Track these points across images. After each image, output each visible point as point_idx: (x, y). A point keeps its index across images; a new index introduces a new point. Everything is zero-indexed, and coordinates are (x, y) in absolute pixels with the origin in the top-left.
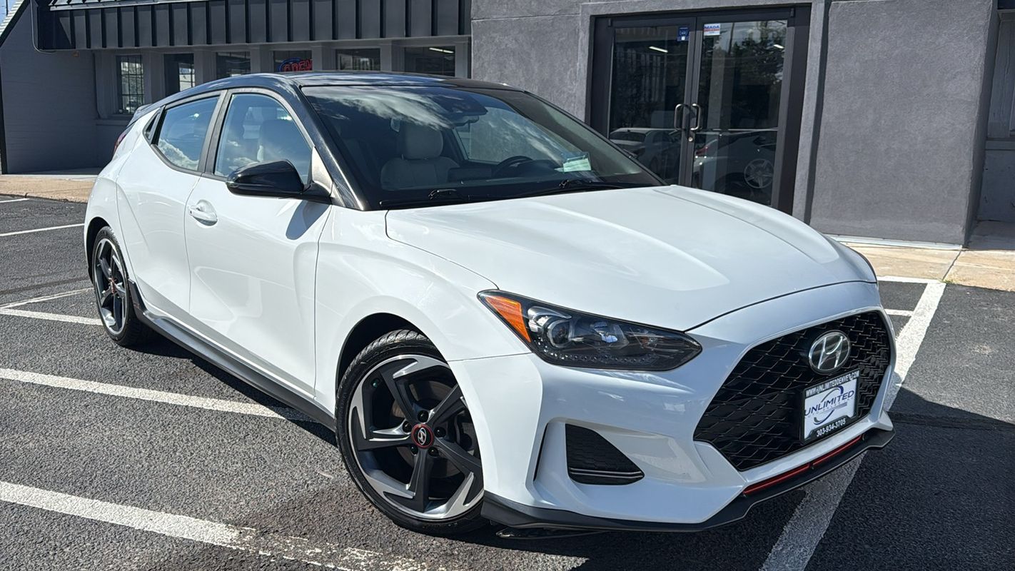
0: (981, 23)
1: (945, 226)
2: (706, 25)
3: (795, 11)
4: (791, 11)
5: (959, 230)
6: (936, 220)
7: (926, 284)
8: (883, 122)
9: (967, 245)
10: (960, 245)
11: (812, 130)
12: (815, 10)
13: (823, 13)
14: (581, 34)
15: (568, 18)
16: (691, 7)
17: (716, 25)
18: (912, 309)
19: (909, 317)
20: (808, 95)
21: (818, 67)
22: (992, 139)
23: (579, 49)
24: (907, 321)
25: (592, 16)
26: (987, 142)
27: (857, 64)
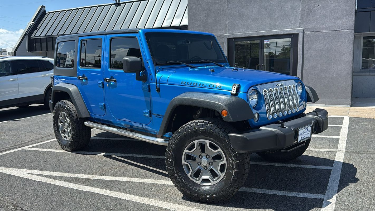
0: (351, 38)
1: (345, 100)
2: (265, 40)
3: (293, 35)
4: (292, 35)
5: (349, 101)
6: (341, 98)
7: (343, 117)
8: (323, 69)
9: (352, 106)
10: (349, 105)
11: (301, 72)
12: (300, 35)
13: (302, 36)
14: (225, 44)
15: (220, 39)
16: (260, 35)
17: (268, 40)
18: (342, 125)
19: (341, 127)
20: (299, 62)
21: (302, 52)
22: (355, 72)
23: (224, 48)
24: (342, 128)
25: (228, 38)
26: (354, 73)
27: (314, 51)
